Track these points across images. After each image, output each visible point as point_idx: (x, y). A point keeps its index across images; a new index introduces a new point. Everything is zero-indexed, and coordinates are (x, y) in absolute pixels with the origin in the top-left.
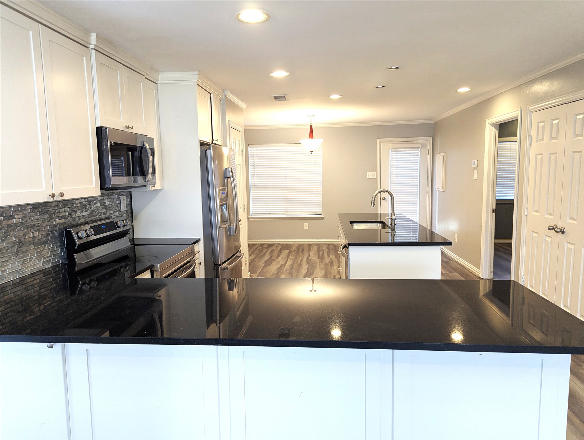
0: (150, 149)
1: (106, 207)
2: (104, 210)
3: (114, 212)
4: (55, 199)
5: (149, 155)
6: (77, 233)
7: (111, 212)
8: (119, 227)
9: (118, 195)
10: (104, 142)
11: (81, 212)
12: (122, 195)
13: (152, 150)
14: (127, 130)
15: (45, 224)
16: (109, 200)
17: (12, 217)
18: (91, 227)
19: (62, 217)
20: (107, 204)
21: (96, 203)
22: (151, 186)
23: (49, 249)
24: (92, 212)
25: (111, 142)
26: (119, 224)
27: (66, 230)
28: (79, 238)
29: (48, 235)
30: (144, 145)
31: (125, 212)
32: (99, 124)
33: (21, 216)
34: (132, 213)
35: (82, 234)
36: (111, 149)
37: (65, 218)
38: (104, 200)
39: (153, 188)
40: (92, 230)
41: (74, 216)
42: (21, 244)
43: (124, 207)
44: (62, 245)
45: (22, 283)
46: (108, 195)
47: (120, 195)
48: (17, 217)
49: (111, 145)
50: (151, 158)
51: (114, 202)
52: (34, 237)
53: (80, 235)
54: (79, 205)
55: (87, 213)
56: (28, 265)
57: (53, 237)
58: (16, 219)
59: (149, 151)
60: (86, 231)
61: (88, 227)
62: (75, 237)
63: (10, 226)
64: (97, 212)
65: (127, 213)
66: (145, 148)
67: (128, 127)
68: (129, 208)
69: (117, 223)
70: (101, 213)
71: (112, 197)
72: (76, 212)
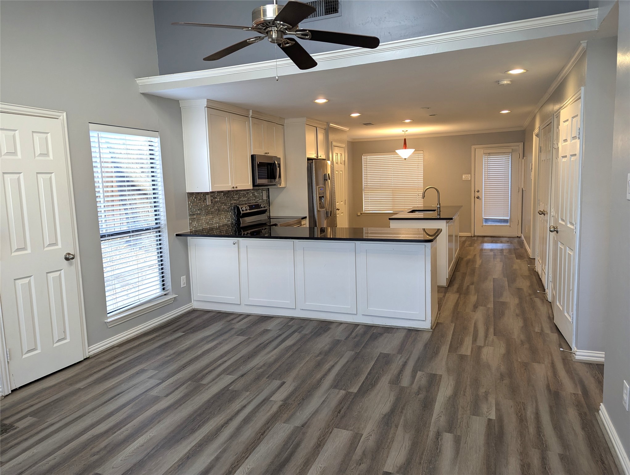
0: (278, 164)
1: (255, 197)
2: (254, 198)
3: (259, 200)
4: (234, 189)
5: (277, 167)
6: (242, 208)
7: (258, 199)
8: (262, 208)
9: (262, 190)
10: (254, 162)
11: (244, 198)
12: (264, 190)
13: (279, 165)
14: (266, 155)
15: (228, 202)
16: (257, 193)
17: (216, 198)
18: (248, 206)
19: (235, 200)
20: (256, 195)
21: (250, 194)
22: (279, 185)
23: (229, 215)
24: (248, 199)
25: (257, 162)
26: (262, 206)
27: (237, 206)
28: (243, 211)
29: (229, 208)
30: (275, 162)
31: (266, 200)
32: (252, 154)
33: (219, 198)
34: (269, 201)
35: (244, 209)
36: (258, 166)
37: (236, 201)
38: (254, 192)
39: (280, 186)
40: (248, 207)
41: (240, 200)
42: (219, 210)
43: (265, 198)
44: (235, 214)
45: (219, 228)
46: (256, 190)
47: (263, 190)
48: (218, 198)
49: (257, 163)
50: (278, 169)
51: (259, 194)
52: (224, 208)
53: (243, 209)
54: (242, 194)
55: (246, 199)
56: (221, 221)
57: (231, 209)
58: (217, 199)
59: (277, 165)
60: (246, 207)
61: (246, 205)
62: (241, 210)
63: (215, 202)
64: (251, 199)
65: (266, 201)
66: (275, 164)
67: (266, 153)
68: (268, 198)
69: (261, 205)
70: (253, 200)
71: (258, 191)
72: (241, 198)
